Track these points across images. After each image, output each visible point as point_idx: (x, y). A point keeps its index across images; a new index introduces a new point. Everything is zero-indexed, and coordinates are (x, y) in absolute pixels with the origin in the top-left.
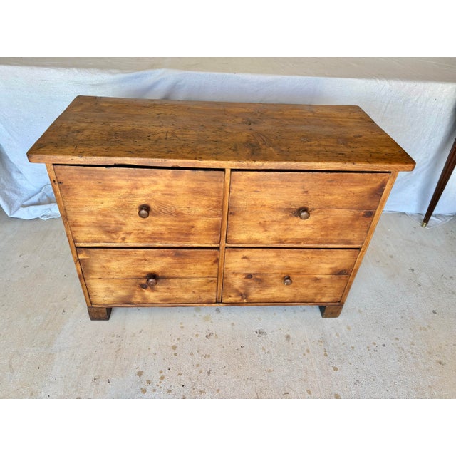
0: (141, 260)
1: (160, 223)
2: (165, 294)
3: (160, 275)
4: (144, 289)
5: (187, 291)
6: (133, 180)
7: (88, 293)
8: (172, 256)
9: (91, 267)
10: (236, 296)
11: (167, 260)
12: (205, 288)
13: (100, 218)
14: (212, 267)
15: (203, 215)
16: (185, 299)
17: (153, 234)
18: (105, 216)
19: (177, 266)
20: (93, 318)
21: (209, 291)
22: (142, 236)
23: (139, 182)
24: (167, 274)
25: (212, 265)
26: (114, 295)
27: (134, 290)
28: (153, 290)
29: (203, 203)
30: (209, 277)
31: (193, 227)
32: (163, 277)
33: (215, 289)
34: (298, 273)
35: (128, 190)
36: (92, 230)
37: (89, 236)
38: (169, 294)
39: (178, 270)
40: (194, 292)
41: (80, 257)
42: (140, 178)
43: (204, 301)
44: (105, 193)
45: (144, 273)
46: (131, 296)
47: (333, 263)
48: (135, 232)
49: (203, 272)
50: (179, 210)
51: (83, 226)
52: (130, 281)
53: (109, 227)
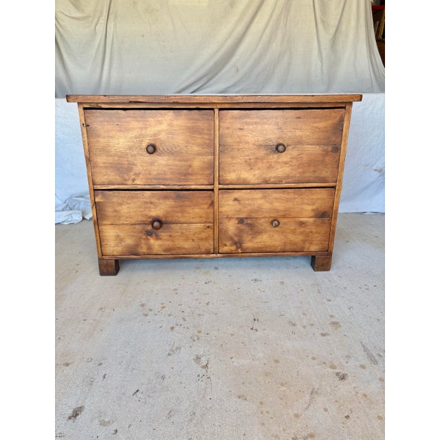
0: (148, 203)
1: (164, 163)
2: (168, 243)
3: (163, 219)
4: (149, 237)
5: (187, 239)
6: (143, 121)
7: (100, 242)
8: (173, 199)
9: (106, 211)
10: (231, 245)
11: (170, 203)
12: (203, 235)
13: (116, 158)
14: (209, 210)
15: (199, 154)
16: (186, 249)
19: (178, 209)
20: (102, 273)
21: (206, 239)
22: (149, 177)
23: (148, 123)
24: (170, 219)
25: (208, 208)
26: (123, 244)
27: (140, 238)
28: (158, 238)
29: (198, 142)
30: (205, 222)
31: (190, 166)
32: (167, 223)
33: (212, 236)
34: (284, 217)
35: (139, 131)
36: (109, 171)
37: (106, 177)
38: (171, 243)
39: (179, 215)
40: (193, 240)
41: (97, 200)
42: (149, 119)
43: (202, 251)
44: (121, 134)
45: (150, 217)
46: (137, 245)
47: (313, 204)
48: (143, 172)
49: (201, 217)
50: (178, 149)
51: (101, 167)
52: (137, 227)
53: (122, 167)
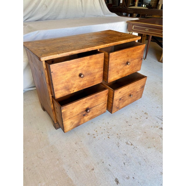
0: (84, 103)
1: (85, 79)
6: (77, 64)
8: (94, 98)
13: (66, 84)
15: (98, 72)
16: (97, 115)
17: (83, 85)
18: (68, 82)
19: (96, 101)
21: (104, 108)
22: (79, 87)
23: (79, 64)
25: (106, 96)
26: (74, 124)
28: (87, 115)
29: (98, 67)
31: (95, 78)
32: (91, 108)
35: (76, 69)
36: (63, 91)
40: (100, 110)
41: (63, 111)
42: (80, 63)
44: (68, 72)
47: (141, 84)
48: (77, 86)
49: (103, 101)
50: (91, 72)
51: (59, 90)
53: (69, 87)
